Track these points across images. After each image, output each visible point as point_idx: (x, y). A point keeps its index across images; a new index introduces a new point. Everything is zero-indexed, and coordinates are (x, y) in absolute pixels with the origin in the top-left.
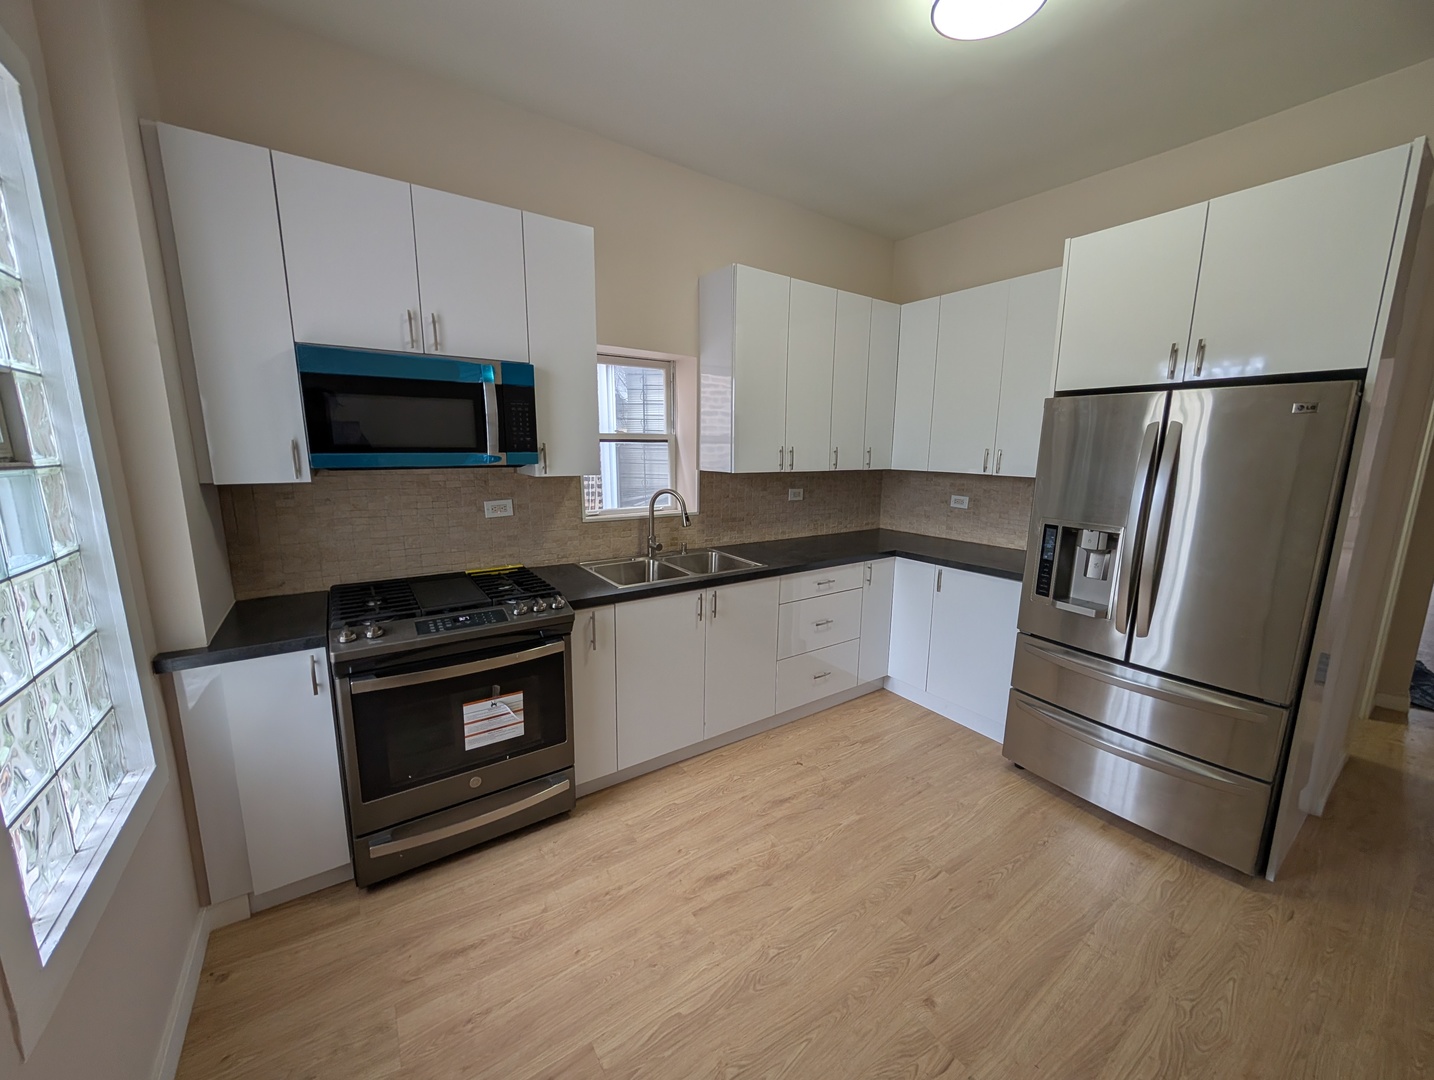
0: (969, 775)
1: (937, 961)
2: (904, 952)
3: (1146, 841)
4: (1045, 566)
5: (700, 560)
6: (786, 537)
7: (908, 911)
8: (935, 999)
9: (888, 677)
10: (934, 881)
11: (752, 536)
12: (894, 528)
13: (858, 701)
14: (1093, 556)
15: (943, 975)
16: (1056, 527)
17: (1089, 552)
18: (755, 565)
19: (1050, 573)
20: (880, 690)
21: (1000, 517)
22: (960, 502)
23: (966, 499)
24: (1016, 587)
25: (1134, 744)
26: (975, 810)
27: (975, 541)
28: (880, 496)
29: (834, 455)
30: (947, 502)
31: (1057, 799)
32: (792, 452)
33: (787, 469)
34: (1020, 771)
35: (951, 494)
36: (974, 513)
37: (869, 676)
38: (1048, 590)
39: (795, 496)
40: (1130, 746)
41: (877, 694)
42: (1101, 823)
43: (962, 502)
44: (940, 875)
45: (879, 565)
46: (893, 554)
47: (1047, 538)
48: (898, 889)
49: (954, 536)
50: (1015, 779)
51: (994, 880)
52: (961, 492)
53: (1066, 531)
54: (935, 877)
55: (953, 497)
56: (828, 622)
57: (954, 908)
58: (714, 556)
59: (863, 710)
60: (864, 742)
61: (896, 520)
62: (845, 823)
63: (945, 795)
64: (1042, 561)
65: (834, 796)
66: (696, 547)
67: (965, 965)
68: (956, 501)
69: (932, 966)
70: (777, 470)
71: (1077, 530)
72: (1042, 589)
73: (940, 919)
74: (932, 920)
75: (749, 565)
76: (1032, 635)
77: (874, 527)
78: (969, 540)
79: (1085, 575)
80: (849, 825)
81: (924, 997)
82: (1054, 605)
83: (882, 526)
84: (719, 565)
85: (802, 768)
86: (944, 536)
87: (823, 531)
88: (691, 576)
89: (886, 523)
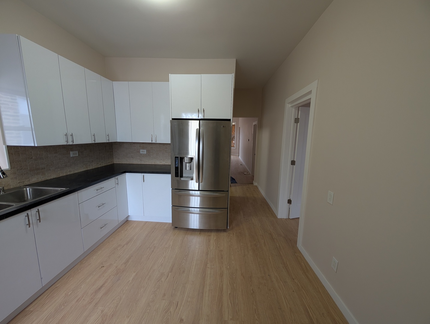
0: (165, 237)
1: (178, 305)
2: (168, 311)
3: (208, 232)
4: (177, 168)
5: (19, 195)
6: (72, 173)
7: (164, 295)
8: (183, 318)
9: (129, 216)
10: (168, 278)
11: (52, 175)
12: (120, 163)
13: (119, 229)
14: (187, 164)
15: (182, 308)
16: (178, 157)
17: (186, 163)
18: (60, 190)
19: (178, 170)
20: (127, 222)
21: (157, 155)
22: (143, 152)
23: (145, 151)
24: (169, 176)
25: (197, 210)
26: (170, 247)
27: (150, 164)
28: (112, 151)
29: (93, 137)
30: (139, 152)
31: (188, 232)
32: (72, 135)
33: (71, 143)
34: (177, 229)
35: (140, 149)
36: (148, 155)
37: (122, 218)
38: (178, 175)
39: (73, 155)
40: (196, 210)
41: (126, 223)
42: (199, 232)
43: (144, 152)
44: (169, 275)
45: (120, 177)
46: (125, 172)
47: (176, 160)
48: (158, 290)
49: (143, 163)
50: (177, 231)
51: (183, 266)
52: (143, 148)
53: (180, 158)
54: (168, 277)
55: (141, 150)
56: (103, 204)
57: (176, 283)
58: (29, 191)
59: (122, 232)
60: (127, 244)
61: (120, 160)
62: (131, 279)
63: (161, 247)
64: (176, 167)
65: (123, 271)
66: (12, 187)
67: (186, 299)
68: (142, 152)
69: (178, 308)
70: (65, 143)
71: (183, 157)
72: (177, 175)
73: (174, 290)
74: (172, 292)
75: (57, 191)
76: (176, 189)
77: (112, 163)
78: (148, 164)
79: (186, 169)
80: (133, 279)
81: (179, 321)
82: (181, 179)
83: (115, 163)
84: (33, 194)
85: (104, 268)
86: (140, 163)
87: (90, 168)
88: (15, 206)
89: (116, 161)
